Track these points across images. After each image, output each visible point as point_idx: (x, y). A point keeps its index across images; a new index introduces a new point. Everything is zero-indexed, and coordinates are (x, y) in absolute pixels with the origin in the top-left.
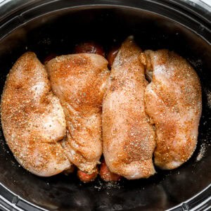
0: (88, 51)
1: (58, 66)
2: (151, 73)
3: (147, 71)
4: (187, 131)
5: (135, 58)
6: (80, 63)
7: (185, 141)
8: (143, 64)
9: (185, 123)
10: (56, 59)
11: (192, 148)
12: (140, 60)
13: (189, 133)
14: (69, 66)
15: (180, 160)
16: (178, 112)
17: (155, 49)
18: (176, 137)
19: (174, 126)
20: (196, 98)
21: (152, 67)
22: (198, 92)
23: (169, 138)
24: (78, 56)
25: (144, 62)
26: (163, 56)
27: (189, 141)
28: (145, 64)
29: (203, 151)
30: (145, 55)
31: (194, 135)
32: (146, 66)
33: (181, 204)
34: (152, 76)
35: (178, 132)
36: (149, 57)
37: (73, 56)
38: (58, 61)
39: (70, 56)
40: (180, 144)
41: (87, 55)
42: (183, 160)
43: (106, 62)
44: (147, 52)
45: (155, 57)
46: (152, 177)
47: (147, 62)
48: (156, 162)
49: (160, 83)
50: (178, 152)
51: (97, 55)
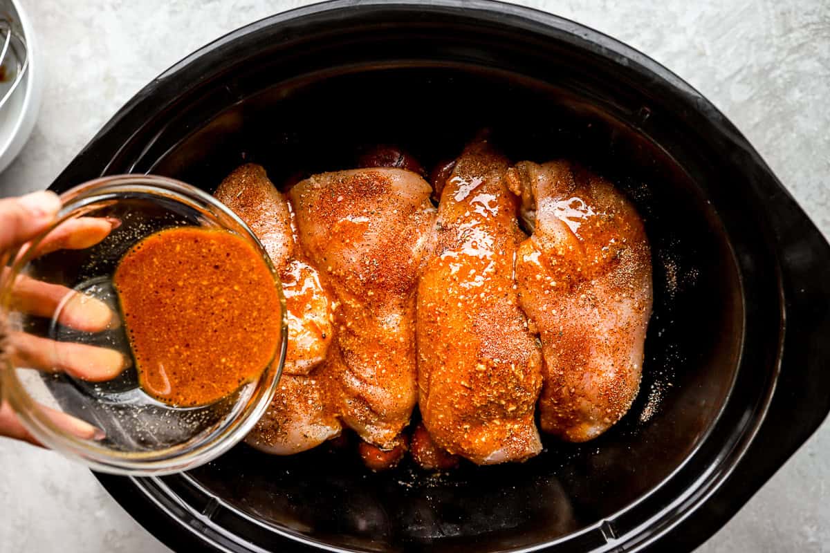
0: (386, 162)
1: (316, 196)
2: (531, 214)
3: (523, 210)
4: (615, 350)
5: (496, 179)
6: (365, 192)
7: (612, 375)
8: (512, 194)
9: (612, 332)
10: (312, 180)
11: (630, 391)
12: (506, 184)
13: (620, 356)
14: (340, 198)
15: (601, 420)
16: (594, 306)
17: (540, 160)
18: (591, 365)
19: (584, 340)
20: (638, 274)
21: (533, 200)
22: (641, 258)
23: (573, 368)
24: (363, 174)
25: (515, 188)
26: (559, 176)
27: (621, 375)
28: (518, 193)
29: (654, 398)
30: (517, 174)
31: (634, 362)
32: (520, 197)
33: (600, 524)
34: (534, 222)
35: (594, 353)
36: (527, 177)
37: (352, 173)
38: (317, 185)
39: (342, 175)
40: (599, 381)
41: (382, 172)
42: (607, 420)
43: (426, 187)
44: (522, 166)
45: (542, 177)
46: (533, 459)
47: (521, 189)
48: (544, 424)
49: (551, 239)
50: (596, 402)
51: (406, 173)
